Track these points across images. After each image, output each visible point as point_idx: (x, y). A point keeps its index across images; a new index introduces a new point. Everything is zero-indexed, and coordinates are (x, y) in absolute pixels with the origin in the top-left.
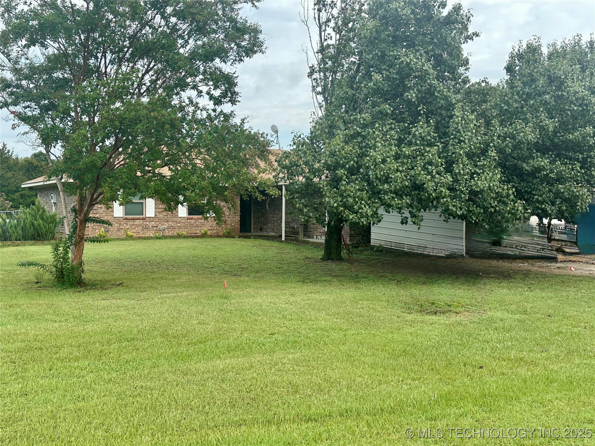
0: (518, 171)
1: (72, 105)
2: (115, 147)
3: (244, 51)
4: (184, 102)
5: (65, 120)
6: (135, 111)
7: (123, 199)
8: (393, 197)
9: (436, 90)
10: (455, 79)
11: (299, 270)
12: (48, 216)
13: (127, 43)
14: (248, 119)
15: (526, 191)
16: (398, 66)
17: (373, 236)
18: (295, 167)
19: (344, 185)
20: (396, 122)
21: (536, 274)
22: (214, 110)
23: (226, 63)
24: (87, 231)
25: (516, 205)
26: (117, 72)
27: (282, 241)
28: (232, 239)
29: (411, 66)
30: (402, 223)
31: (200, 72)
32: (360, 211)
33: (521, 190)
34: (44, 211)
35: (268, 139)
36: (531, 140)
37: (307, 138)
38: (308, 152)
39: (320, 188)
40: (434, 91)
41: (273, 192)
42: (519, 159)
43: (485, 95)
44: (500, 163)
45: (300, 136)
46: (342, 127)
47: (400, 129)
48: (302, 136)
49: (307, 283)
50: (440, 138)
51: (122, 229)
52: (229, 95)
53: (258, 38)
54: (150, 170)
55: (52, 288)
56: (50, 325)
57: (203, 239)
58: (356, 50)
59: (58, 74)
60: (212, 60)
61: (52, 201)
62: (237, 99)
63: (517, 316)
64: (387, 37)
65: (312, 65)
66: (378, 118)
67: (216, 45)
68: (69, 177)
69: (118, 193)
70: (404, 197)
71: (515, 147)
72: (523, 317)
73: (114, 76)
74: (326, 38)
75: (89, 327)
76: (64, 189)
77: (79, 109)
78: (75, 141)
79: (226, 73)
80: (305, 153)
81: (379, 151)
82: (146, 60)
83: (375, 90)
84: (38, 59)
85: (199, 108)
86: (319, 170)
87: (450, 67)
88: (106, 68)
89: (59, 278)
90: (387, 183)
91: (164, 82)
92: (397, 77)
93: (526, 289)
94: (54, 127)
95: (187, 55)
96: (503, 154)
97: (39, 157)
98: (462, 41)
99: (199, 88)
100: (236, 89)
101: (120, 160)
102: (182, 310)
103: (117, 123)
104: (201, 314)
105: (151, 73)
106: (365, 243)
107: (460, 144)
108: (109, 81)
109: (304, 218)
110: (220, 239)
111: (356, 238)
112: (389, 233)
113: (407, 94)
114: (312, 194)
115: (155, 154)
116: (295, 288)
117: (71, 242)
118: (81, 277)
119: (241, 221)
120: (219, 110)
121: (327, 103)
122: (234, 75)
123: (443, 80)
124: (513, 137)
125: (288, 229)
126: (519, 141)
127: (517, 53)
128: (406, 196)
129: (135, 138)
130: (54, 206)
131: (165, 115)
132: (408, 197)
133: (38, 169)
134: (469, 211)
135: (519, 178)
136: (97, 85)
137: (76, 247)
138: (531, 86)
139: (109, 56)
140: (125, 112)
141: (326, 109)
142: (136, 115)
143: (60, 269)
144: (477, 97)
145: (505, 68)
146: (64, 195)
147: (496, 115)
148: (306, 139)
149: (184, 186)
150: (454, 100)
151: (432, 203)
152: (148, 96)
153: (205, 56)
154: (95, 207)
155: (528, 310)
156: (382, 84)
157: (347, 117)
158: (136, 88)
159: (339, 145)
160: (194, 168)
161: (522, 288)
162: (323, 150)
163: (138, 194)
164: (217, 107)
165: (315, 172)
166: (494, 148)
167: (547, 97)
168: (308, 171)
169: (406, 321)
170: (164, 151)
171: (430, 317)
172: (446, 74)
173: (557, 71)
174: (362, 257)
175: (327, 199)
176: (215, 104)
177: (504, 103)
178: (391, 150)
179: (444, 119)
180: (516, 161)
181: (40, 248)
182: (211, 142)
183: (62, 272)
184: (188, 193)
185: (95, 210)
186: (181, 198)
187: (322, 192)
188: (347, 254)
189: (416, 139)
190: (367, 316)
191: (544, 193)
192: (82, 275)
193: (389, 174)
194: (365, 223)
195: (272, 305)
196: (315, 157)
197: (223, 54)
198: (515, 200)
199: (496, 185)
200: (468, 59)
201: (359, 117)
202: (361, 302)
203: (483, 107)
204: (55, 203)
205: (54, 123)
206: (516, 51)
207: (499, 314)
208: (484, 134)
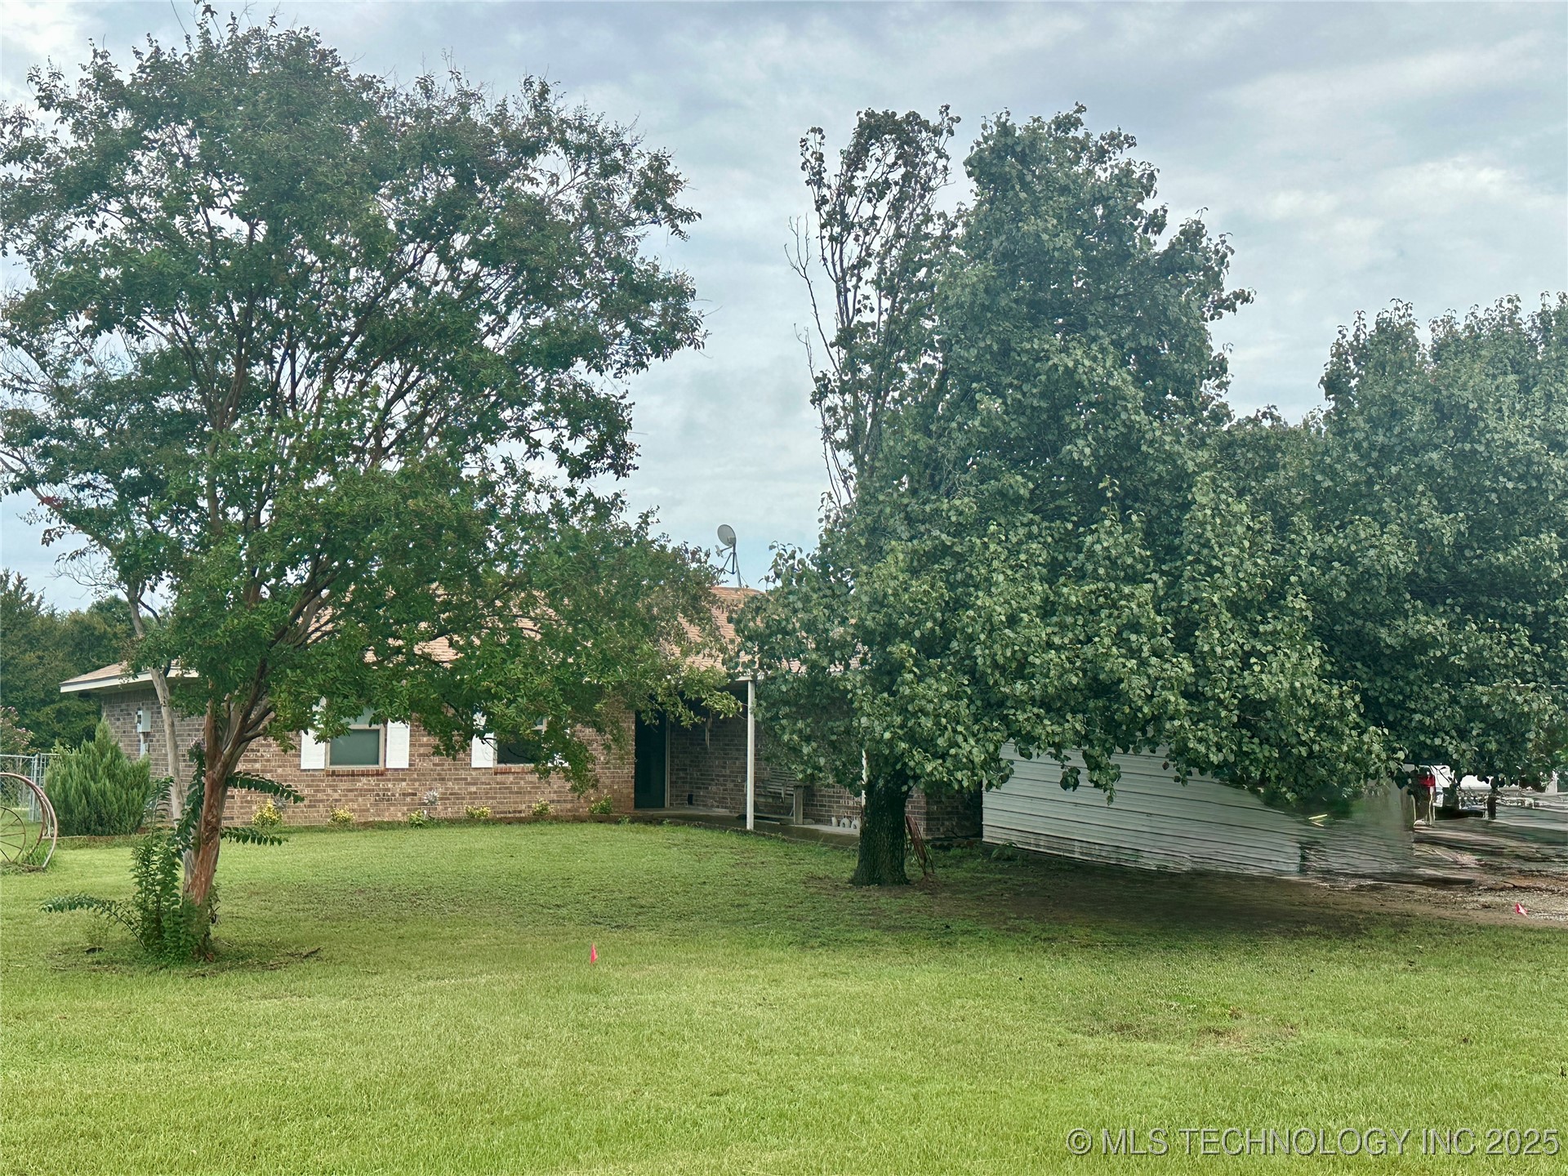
0: (1368, 648)
1: (203, 481)
2: (310, 589)
3: (649, 343)
4: (494, 471)
5: (184, 519)
6: (367, 496)
7: (326, 724)
8: (1038, 716)
9: (1143, 437)
10: (1192, 410)
11: (791, 911)
12: (127, 769)
13: (350, 324)
14: (657, 515)
15: (1390, 702)
16: (1043, 378)
17: (988, 818)
18: (780, 636)
19: (909, 684)
20: (1043, 519)
21: (1428, 924)
22: (571, 492)
23: (601, 372)
24: (228, 808)
25: (1366, 738)
26: (321, 398)
27: (746, 832)
28: (614, 827)
29: (1077, 377)
30: (1065, 784)
31: (535, 395)
32: (953, 751)
33: (1377, 698)
34: (118, 756)
35: (711, 566)
36: (1397, 567)
37: (812, 560)
38: (815, 596)
39: (847, 691)
40: (1138, 440)
41: (722, 704)
42: (1368, 616)
43: (1271, 451)
44: (1320, 627)
45: (792, 557)
46: (903, 531)
47: (1052, 536)
48: (798, 556)
49: (812, 948)
50: (1160, 561)
51: (322, 801)
52: (611, 452)
53: (686, 310)
54: (400, 648)
55: (130, 964)
56: (122, 1067)
57: (536, 828)
58: (937, 337)
59: (168, 402)
60: (567, 365)
61: (140, 729)
62: (629, 462)
63: (1380, 1042)
64: (1014, 306)
65: (820, 375)
66: (996, 509)
67: (578, 327)
68: (186, 666)
69: (315, 708)
70: (1069, 717)
71: (1355, 586)
72: (1398, 1043)
73: (314, 409)
74: (857, 306)
75: (226, 1075)
76: (173, 698)
77: (219, 489)
78: (208, 574)
79: (603, 396)
80: (806, 599)
81: (1000, 594)
82: (397, 365)
83: (986, 437)
84: (119, 363)
85: (531, 485)
86: (842, 645)
87: (1178, 380)
88: (295, 385)
89: (149, 938)
90: (1023, 677)
91: (441, 422)
92: (1044, 405)
93: (1401, 966)
94: (154, 537)
95: (502, 352)
96: (1325, 603)
97: (109, 610)
98: (1208, 315)
99: (532, 435)
100: (629, 438)
101: (322, 621)
102: (476, 1025)
103: (317, 527)
104: (527, 1038)
105: (409, 397)
106: (966, 837)
107: (1211, 576)
108: (301, 419)
109: (804, 771)
110: (580, 826)
111: (943, 824)
112: (1033, 809)
113: (1068, 447)
114: (824, 707)
115: (413, 607)
116: (780, 961)
117: (186, 839)
118: (208, 934)
119: (637, 776)
120: (582, 492)
121: (861, 470)
122: (623, 401)
123: (1162, 411)
124: (1350, 560)
125: (762, 800)
126: (1367, 571)
127: (1351, 344)
128: (1074, 712)
129: (362, 565)
130: (145, 742)
131: (443, 507)
132: (1080, 716)
133: (105, 642)
134: (1241, 754)
135: (1369, 667)
136: (270, 430)
137: (197, 852)
138: (1390, 429)
139: (302, 355)
140: (341, 499)
141: (862, 486)
142: (368, 505)
143: (151, 913)
144: (1250, 455)
145: (1322, 381)
146: (170, 714)
147: (1303, 502)
148: (808, 562)
149: (489, 690)
150: (1190, 463)
151: (1144, 732)
152: (401, 455)
153: (549, 355)
154: (253, 745)
155: (1410, 1025)
156: (1004, 422)
157: (914, 506)
158: (371, 435)
159: (896, 578)
160: (515, 642)
161: (1392, 962)
162: (852, 592)
163: (365, 710)
164: (577, 483)
165: (832, 649)
166: (1299, 589)
167: (1435, 455)
168: (814, 646)
169: (1082, 1056)
170: (439, 596)
171: (1146, 1046)
172: (1169, 397)
173: (1456, 391)
174: (960, 874)
175: (864, 720)
176: (572, 475)
177: (1323, 472)
178: (1032, 593)
179: (1167, 513)
180: (1360, 622)
181: (102, 856)
182: (562, 575)
183: (158, 921)
184: (498, 708)
185: (253, 750)
186: (480, 720)
187: (851, 701)
188: (920, 866)
189: (1097, 564)
190: (977, 1043)
191: (1437, 707)
192: (212, 928)
193: (1026, 655)
194: (965, 784)
195: (719, 1009)
196: (833, 610)
197: (593, 349)
198: (1363, 724)
199: (1310, 686)
200: (1224, 359)
201: (945, 506)
202: (958, 1002)
203: (1267, 482)
204: (146, 734)
205: (155, 528)
206: (1350, 338)
207: (1332, 1037)
208: (1274, 552)
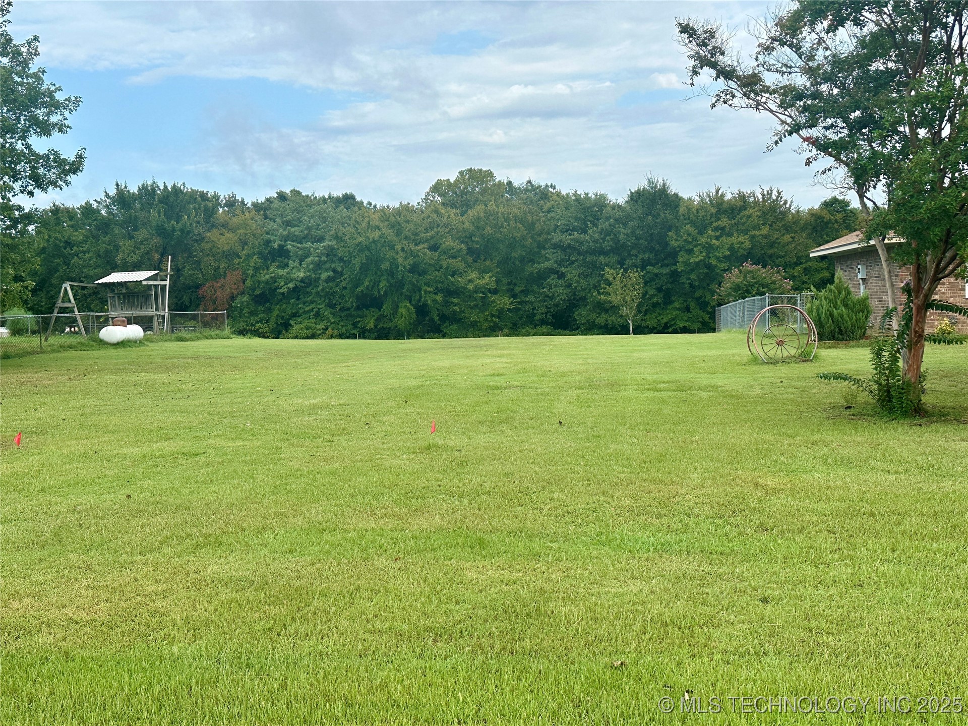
12: (855, 301)
24: (927, 322)
34: (849, 293)
55: (873, 417)
61: (860, 276)
75: (948, 486)
84: (845, 45)
88: (961, 41)
89: (883, 401)
94: (874, 154)
117: (902, 342)
118: (920, 400)
130: (863, 284)
137: (910, 350)
143: (884, 386)
183: (888, 391)
192: (923, 397)
204: (863, 280)
